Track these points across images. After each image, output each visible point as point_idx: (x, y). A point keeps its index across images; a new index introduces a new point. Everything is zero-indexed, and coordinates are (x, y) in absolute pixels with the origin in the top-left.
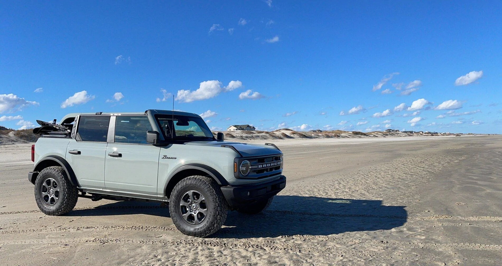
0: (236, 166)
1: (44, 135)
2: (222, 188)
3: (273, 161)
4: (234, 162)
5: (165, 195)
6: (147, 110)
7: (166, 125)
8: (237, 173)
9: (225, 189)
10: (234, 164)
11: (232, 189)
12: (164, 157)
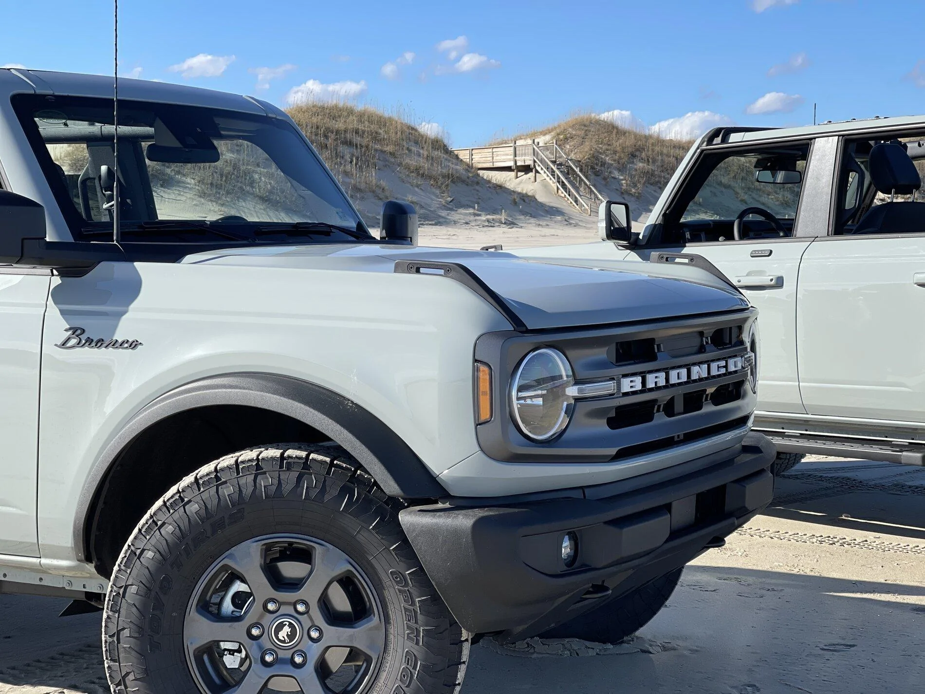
0: (484, 386)
2: (408, 518)
3: (702, 349)
4: (476, 361)
5: (82, 556)
7: (104, 168)
8: (494, 431)
9: (427, 520)
10: (476, 370)
11: (464, 521)
12: (68, 339)
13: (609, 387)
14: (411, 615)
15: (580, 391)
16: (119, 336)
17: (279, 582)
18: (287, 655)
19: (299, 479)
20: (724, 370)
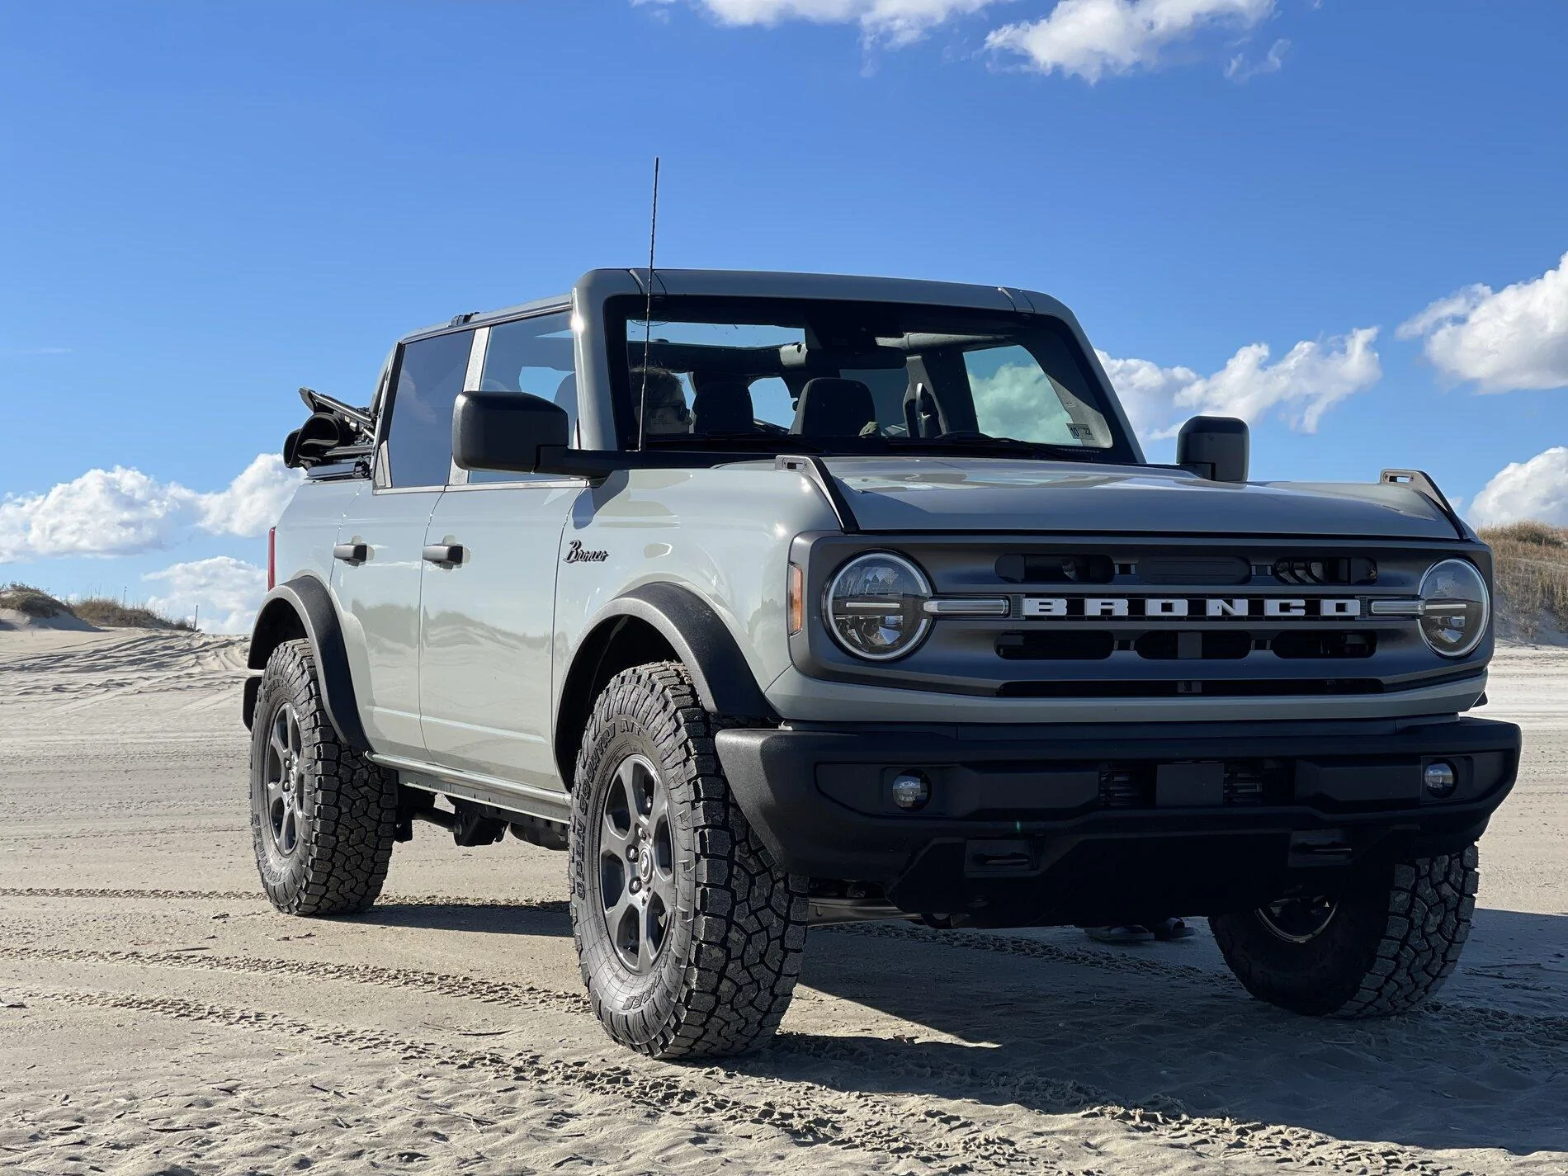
0: (797, 591)
3: (1246, 581)
4: (789, 562)
8: (802, 641)
10: (790, 573)
12: (571, 553)
15: (946, 606)
20: (1302, 613)
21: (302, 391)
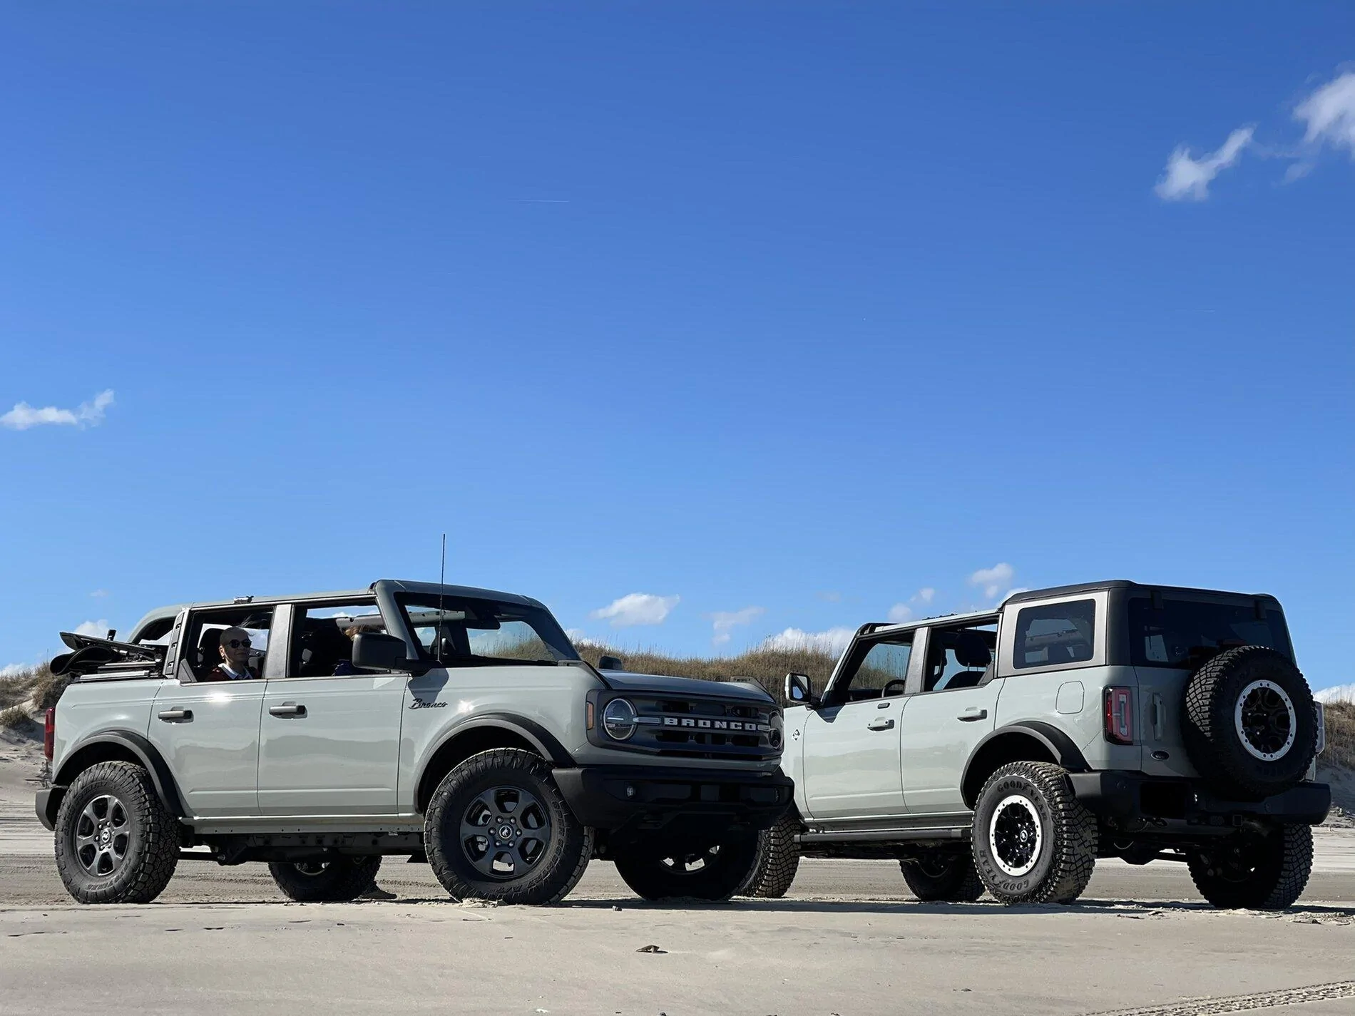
0: (590, 713)
1: (84, 677)
2: (555, 772)
3: (725, 715)
4: (587, 701)
5: (417, 809)
6: (375, 582)
8: (594, 733)
9: (564, 772)
10: (587, 706)
11: (578, 771)
12: (415, 704)
13: (658, 721)
14: (560, 822)
15: (639, 720)
16: (437, 701)
17: (503, 809)
18: (506, 842)
19: (512, 760)
20: (741, 728)
21: (63, 635)
